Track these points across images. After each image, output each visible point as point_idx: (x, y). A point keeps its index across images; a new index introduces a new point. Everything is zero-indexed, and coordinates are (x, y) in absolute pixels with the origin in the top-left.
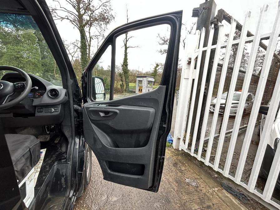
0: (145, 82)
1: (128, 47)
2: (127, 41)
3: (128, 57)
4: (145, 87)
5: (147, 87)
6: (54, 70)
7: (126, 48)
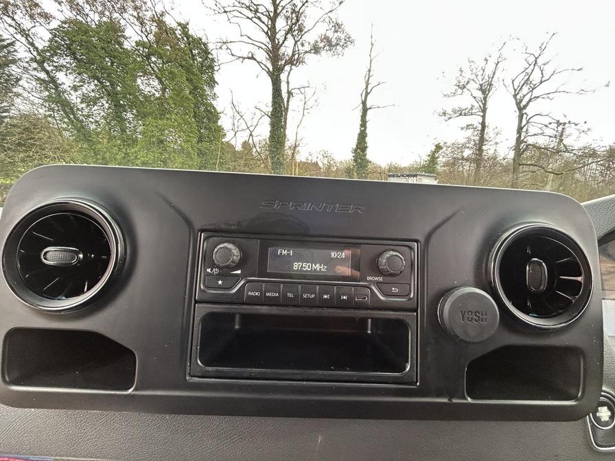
1: (370, 108)
2: (367, 94)
7: (365, 110)
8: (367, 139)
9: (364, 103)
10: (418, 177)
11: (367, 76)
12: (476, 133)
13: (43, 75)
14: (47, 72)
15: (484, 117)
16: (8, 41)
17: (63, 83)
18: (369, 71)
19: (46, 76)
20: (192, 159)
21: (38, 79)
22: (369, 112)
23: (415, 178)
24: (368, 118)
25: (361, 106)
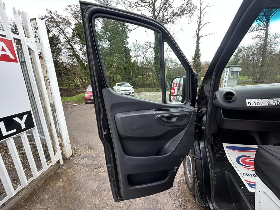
0: (227, 73)
1: (201, 37)
2: (199, 30)
3: (200, 48)
4: (227, 79)
5: (230, 79)
6: (130, 72)
7: (198, 38)
8: (200, 52)
9: (198, 35)
10: (231, 68)
11: (199, 21)
12: (262, 40)
13: (69, 47)
14: (71, 45)
15: (267, 30)
16: (57, 36)
17: (76, 48)
18: (200, 18)
19: (70, 47)
20: (123, 71)
21: (68, 48)
22: (200, 39)
23: (229, 68)
24: (200, 42)
25: (196, 36)
